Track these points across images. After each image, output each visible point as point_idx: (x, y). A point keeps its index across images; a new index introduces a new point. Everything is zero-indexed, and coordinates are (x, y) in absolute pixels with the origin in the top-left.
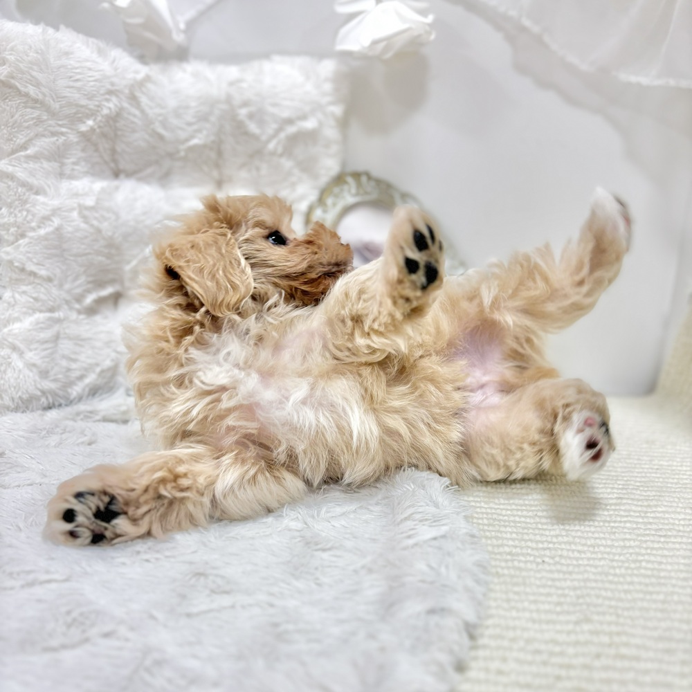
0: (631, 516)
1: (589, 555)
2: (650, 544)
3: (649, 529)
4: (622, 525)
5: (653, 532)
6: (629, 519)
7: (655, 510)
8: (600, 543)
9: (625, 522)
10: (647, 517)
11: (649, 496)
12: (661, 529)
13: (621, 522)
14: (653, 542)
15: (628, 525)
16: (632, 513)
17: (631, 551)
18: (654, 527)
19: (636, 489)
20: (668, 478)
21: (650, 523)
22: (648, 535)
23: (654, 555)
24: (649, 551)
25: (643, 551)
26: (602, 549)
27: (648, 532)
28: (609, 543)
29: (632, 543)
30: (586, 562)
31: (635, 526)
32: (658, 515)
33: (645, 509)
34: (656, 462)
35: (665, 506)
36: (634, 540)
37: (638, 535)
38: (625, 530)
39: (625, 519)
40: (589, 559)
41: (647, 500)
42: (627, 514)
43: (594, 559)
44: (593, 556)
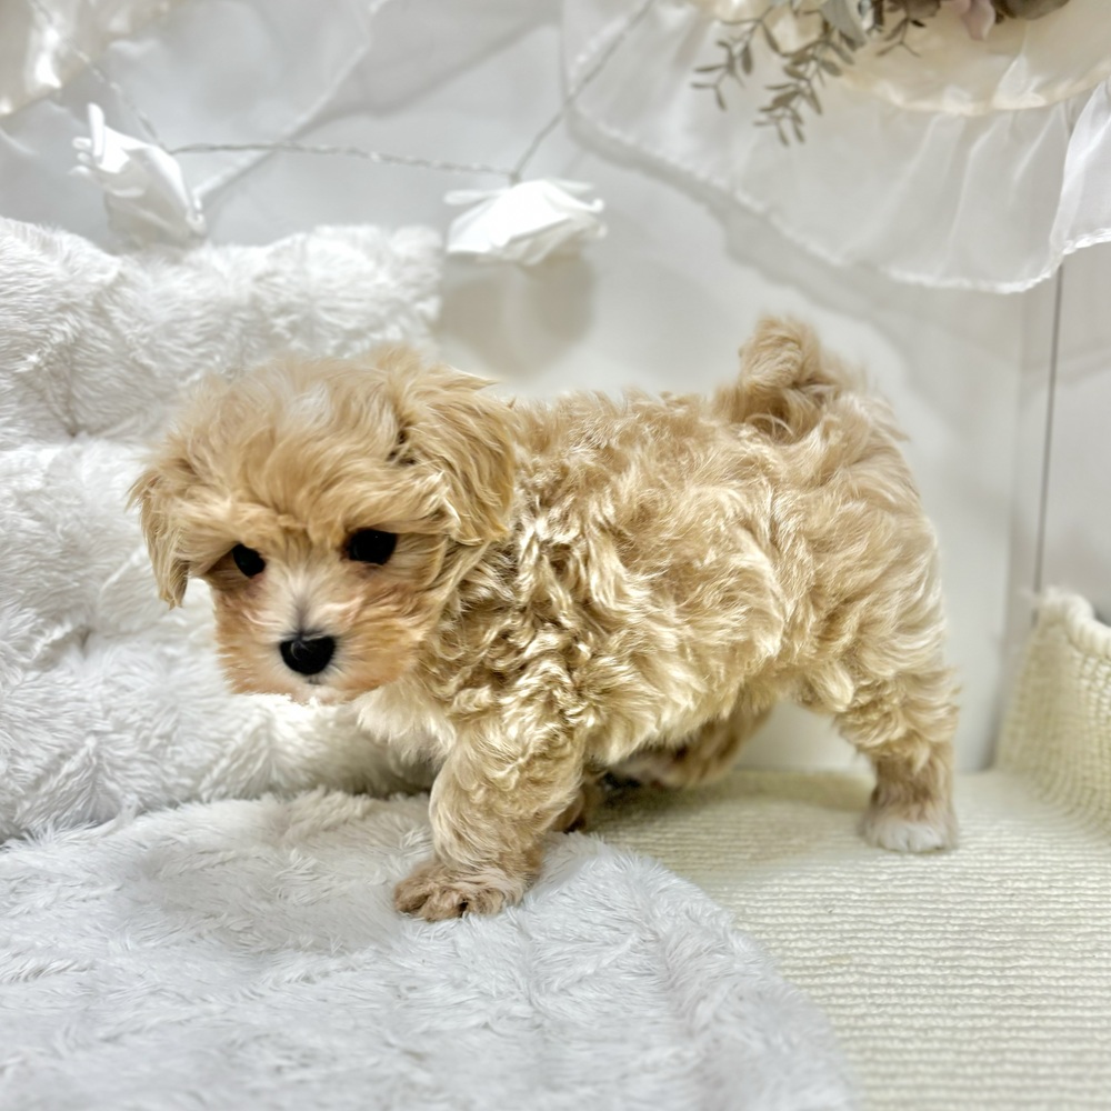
0: (980, 976)
1: (918, 1044)
2: (1014, 1022)
3: (1011, 997)
4: (966, 991)
5: (1017, 1002)
6: (976, 981)
7: (1015, 964)
8: (934, 1024)
9: (970, 986)
10: (1005, 977)
11: (1004, 942)
12: (1028, 996)
13: (963, 987)
14: (1019, 1018)
15: (977, 991)
16: (980, 972)
17: (986, 1034)
18: (1019, 992)
19: (982, 932)
20: (1031, 910)
21: (1011, 987)
22: (1010, 1006)
23: (1024, 1040)
24: (1014, 1034)
25: (1005, 1034)
26: (939, 1033)
27: (1009, 1002)
28: (949, 1023)
29: (986, 1022)
30: (915, 1057)
31: (987, 993)
32: (1022, 972)
33: (999, 964)
34: (1010, 884)
35: (1033, 957)
36: (989, 1017)
37: (994, 1008)
38: (973, 1001)
39: (970, 982)
40: (920, 1051)
41: (1001, 948)
42: (970, 973)
43: (928, 1051)
44: (927, 1046)
